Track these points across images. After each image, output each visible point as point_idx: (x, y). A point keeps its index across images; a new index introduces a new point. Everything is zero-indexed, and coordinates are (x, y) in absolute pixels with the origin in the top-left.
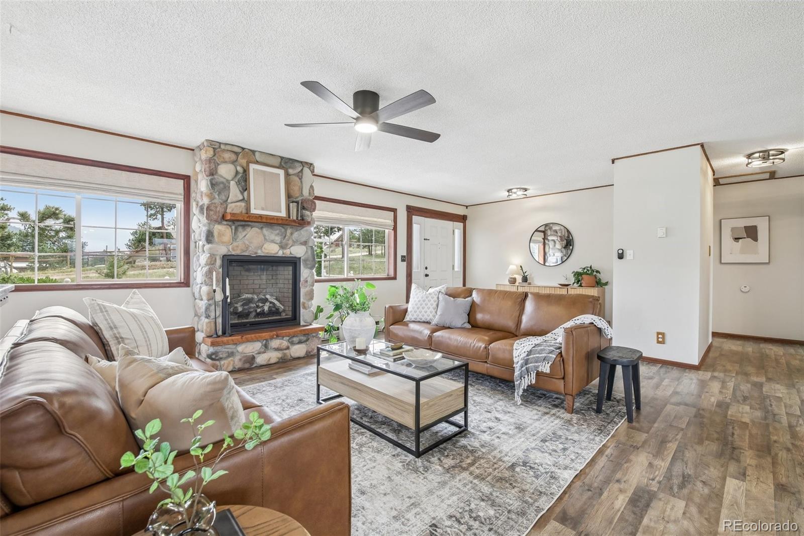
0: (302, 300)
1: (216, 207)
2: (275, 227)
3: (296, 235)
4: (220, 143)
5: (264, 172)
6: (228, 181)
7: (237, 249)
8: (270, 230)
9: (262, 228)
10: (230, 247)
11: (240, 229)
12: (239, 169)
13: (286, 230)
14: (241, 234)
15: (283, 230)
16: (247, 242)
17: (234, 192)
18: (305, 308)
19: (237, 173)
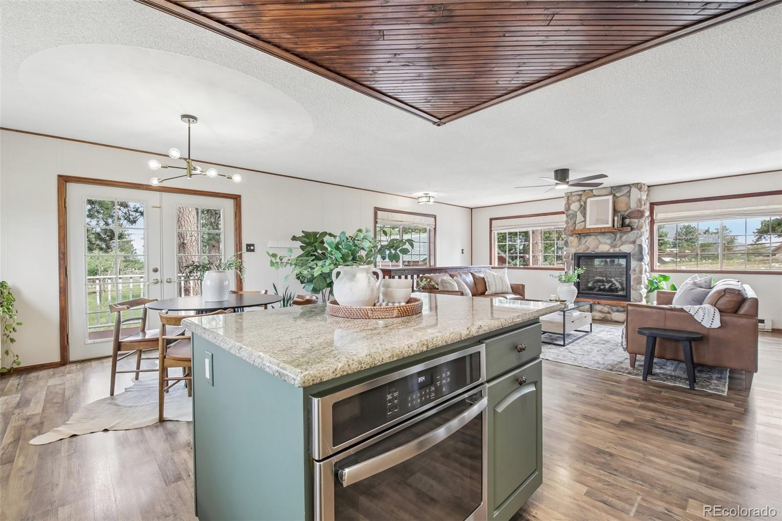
0: (632, 283)
1: (569, 228)
2: (607, 234)
3: (624, 238)
4: (571, 193)
5: (597, 201)
6: (576, 212)
7: (581, 249)
8: (603, 236)
9: (597, 235)
10: (577, 249)
11: (582, 238)
12: (582, 203)
13: (616, 236)
14: (583, 240)
15: (613, 235)
16: (588, 245)
17: (580, 217)
18: (633, 289)
19: (581, 205)
